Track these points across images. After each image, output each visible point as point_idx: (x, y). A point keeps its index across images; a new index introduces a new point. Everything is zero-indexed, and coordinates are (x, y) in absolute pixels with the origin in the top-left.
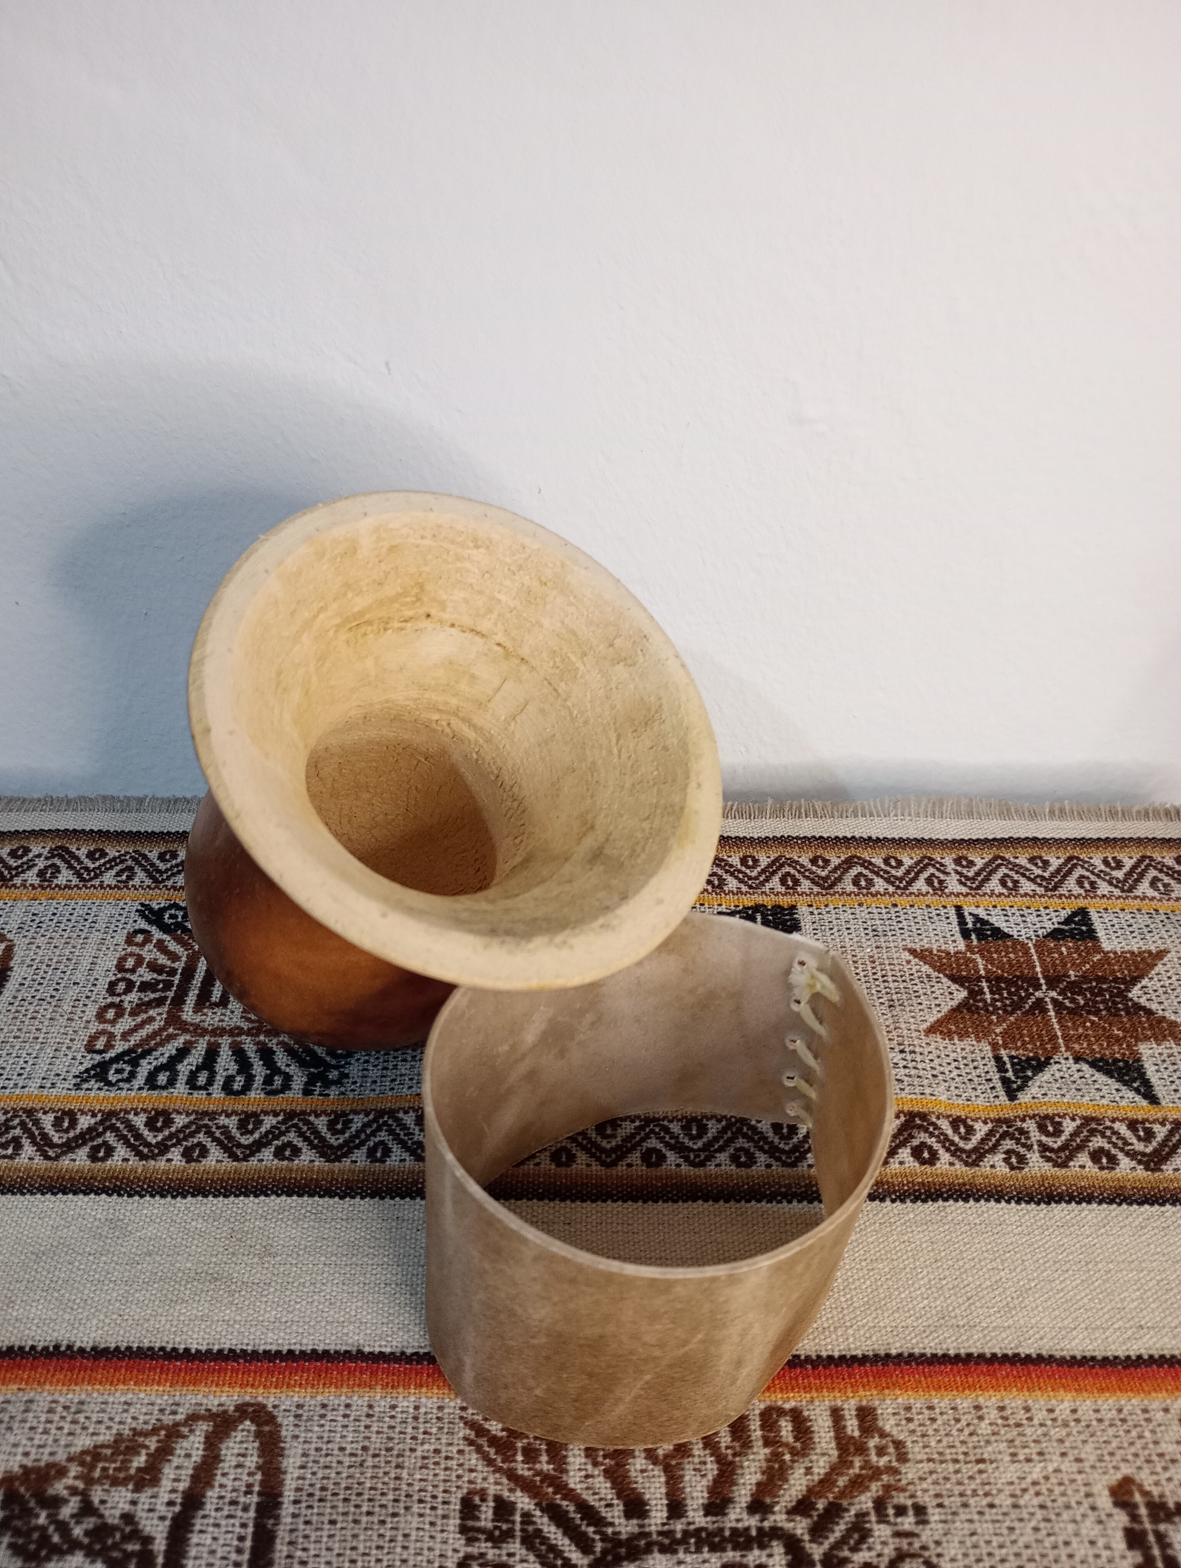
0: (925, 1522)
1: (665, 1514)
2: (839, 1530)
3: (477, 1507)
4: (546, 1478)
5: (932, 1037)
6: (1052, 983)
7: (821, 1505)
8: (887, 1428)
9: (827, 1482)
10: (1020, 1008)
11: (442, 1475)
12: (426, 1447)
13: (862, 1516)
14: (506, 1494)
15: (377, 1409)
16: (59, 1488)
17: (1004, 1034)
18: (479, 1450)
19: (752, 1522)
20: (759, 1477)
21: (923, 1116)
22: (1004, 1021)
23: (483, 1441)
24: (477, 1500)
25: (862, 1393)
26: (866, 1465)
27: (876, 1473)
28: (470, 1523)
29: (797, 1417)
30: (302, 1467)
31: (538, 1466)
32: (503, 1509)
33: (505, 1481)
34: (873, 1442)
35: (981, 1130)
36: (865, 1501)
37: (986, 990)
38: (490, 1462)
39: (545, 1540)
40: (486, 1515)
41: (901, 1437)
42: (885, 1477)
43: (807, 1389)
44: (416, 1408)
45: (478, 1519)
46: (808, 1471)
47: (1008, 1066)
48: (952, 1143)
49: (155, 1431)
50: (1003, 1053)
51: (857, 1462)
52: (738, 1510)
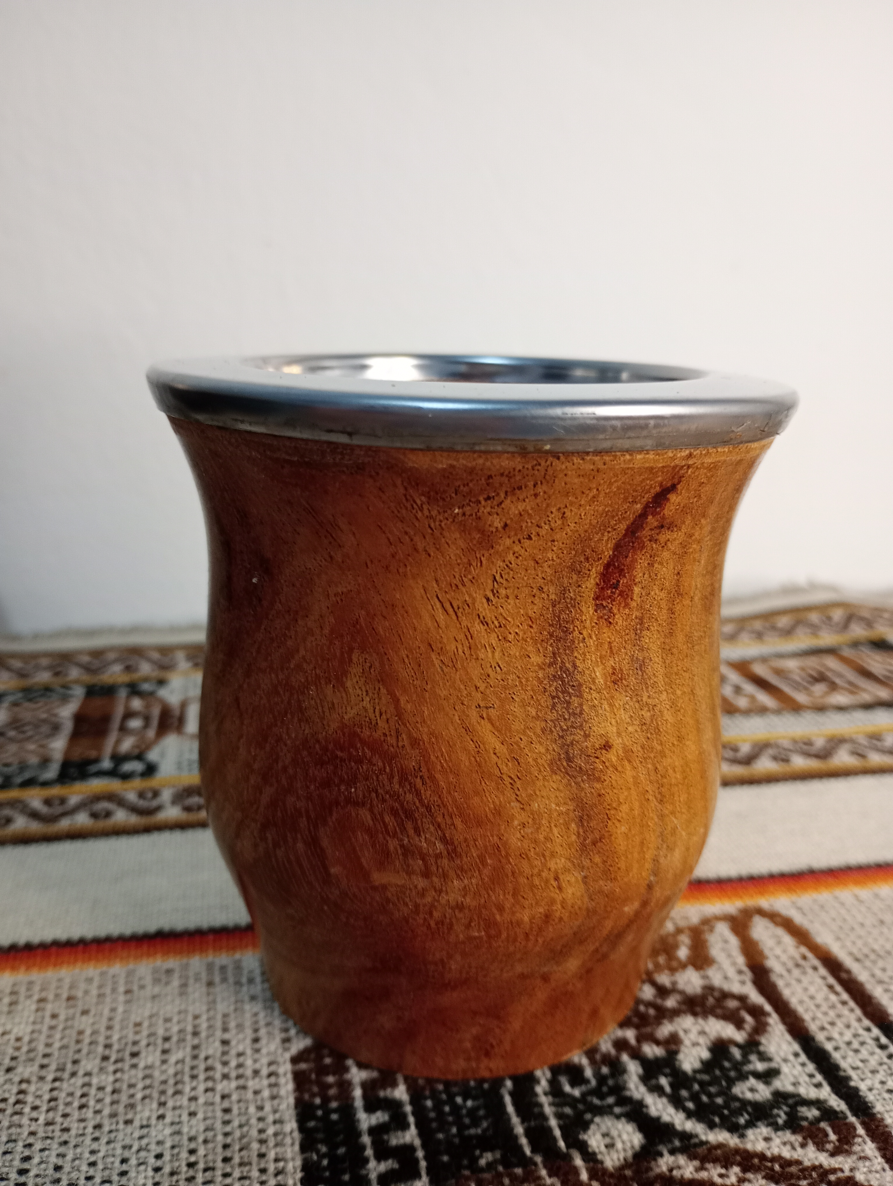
30: (839, 939)
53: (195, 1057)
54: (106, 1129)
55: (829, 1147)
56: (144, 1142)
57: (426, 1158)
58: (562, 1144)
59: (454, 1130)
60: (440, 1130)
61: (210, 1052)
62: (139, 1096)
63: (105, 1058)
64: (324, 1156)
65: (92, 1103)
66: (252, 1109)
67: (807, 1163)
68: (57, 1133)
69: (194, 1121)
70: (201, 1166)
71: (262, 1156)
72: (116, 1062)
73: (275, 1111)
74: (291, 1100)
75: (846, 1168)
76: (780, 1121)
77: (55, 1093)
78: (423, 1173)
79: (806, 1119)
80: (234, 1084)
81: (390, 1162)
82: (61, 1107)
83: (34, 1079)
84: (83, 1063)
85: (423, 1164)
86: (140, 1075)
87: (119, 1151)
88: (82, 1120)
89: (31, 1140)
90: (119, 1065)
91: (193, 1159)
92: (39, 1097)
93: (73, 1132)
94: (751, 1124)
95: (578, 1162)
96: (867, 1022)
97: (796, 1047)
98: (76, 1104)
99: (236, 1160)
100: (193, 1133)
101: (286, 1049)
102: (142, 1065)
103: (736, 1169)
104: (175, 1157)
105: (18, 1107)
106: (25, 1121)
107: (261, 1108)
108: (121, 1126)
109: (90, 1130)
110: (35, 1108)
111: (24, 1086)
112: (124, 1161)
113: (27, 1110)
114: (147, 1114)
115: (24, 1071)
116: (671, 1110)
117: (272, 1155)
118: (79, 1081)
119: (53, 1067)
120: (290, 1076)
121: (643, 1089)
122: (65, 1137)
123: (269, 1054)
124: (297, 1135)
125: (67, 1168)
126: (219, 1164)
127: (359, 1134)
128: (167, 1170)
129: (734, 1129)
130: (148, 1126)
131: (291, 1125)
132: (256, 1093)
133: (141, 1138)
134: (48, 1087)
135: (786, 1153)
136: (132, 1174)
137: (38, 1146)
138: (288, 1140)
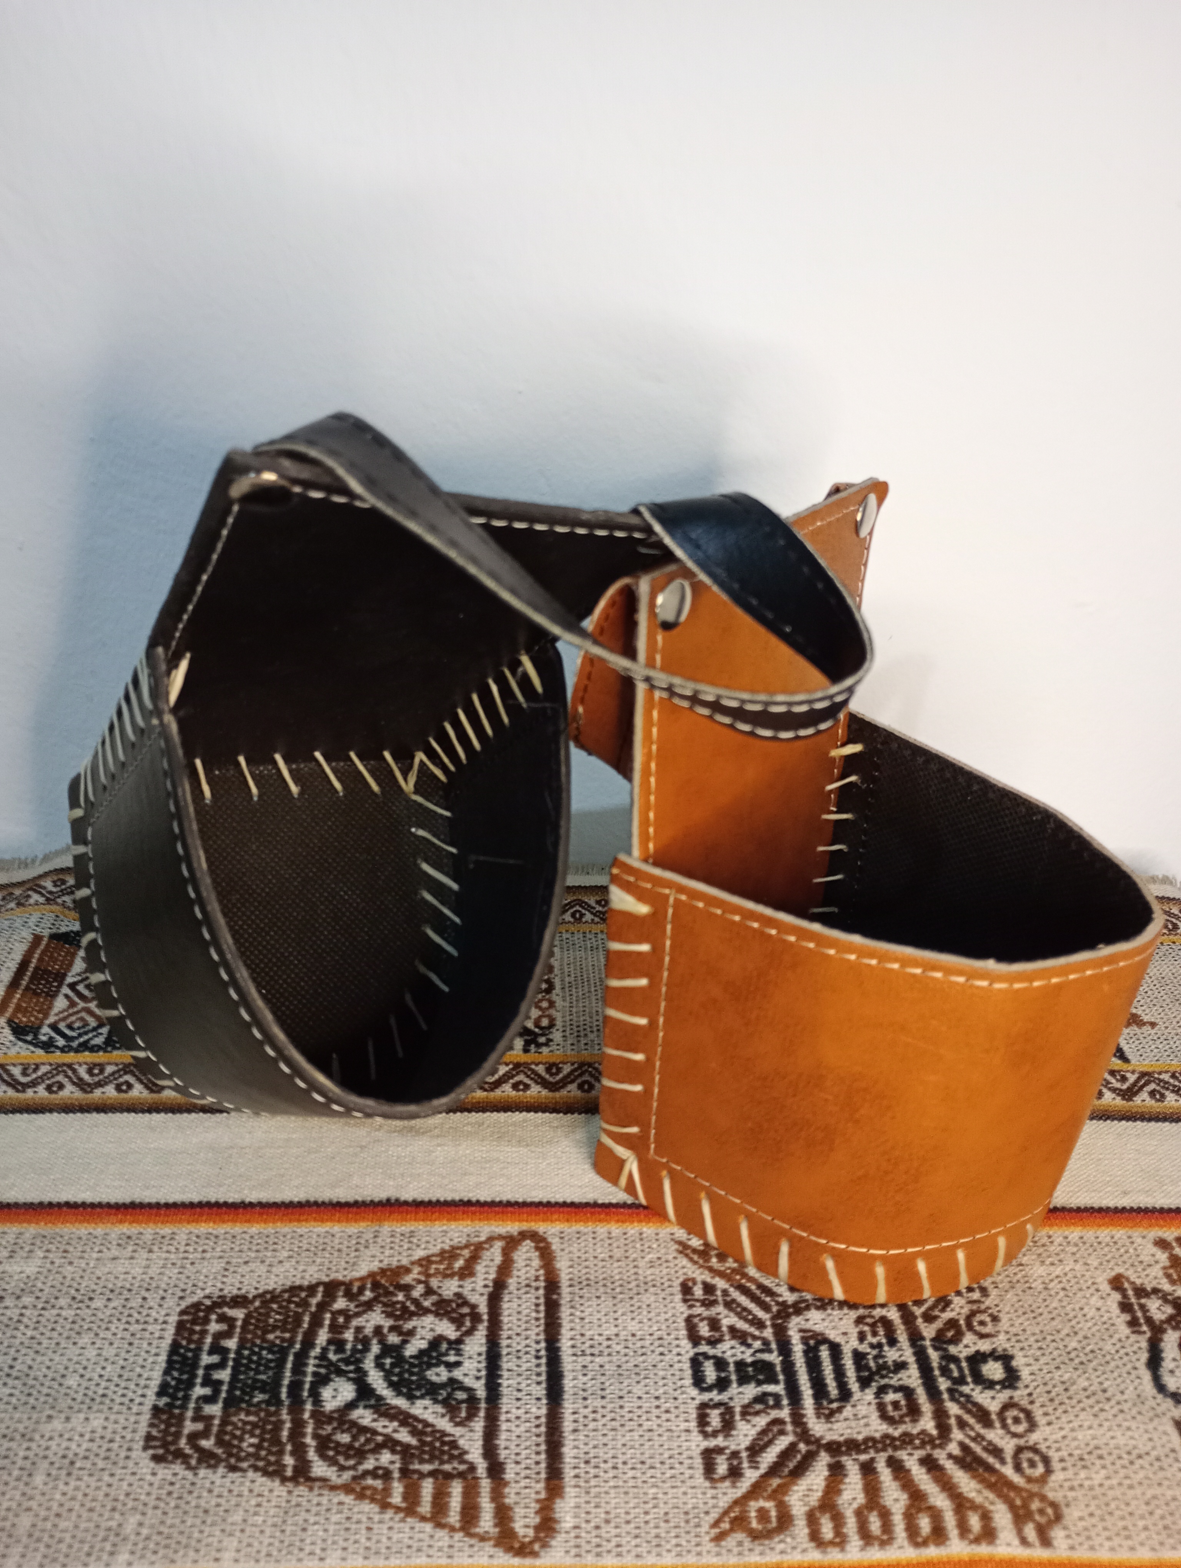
3: (691, 1288)
4: (734, 1270)
11: (665, 1271)
12: (650, 1256)
14: (709, 1280)
15: (613, 1235)
16: (408, 1279)
18: (687, 1255)
23: (688, 1251)
24: (690, 1284)
28: (688, 1297)
30: (571, 1267)
31: (727, 1265)
32: (709, 1289)
33: (707, 1272)
38: (695, 1263)
39: (739, 1305)
40: (698, 1292)
44: (641, 1234)
45: (693, 1295)
49: (466, 1246)
55: (458, 1420)
58: (305, 1394)
67: (438, 1428)
74: (170, 1342)
75: (458, 1434)
76: (440, 1398)
77: (40, 1318)
79: (456, 1399)
80: (140, 1327)
83: (31, 1306)
84: (61, 1300)
85: (223, 1395)
86: (90, 1313)
87: (65, 1362)
90: (80, 1305)
91: (103, 1373)
93: (44, 1345)
94: (422, 1397)
95: (309, 1407)
96: (542, 1337)
97: (484, 1349)
98: (50, 1327)
99: (125, 1376)
100: (108, 1356)
101: (179, 1305)
102: (93, 1306)
103: (396, 1424)
110: (27, 1327)
116: (381, 1381)
120: (174, 1324)
121: (372, 1365)
129: (411, 1398)
131: (163, 1358)
132: (152, 1333)
135: (431, 1419)
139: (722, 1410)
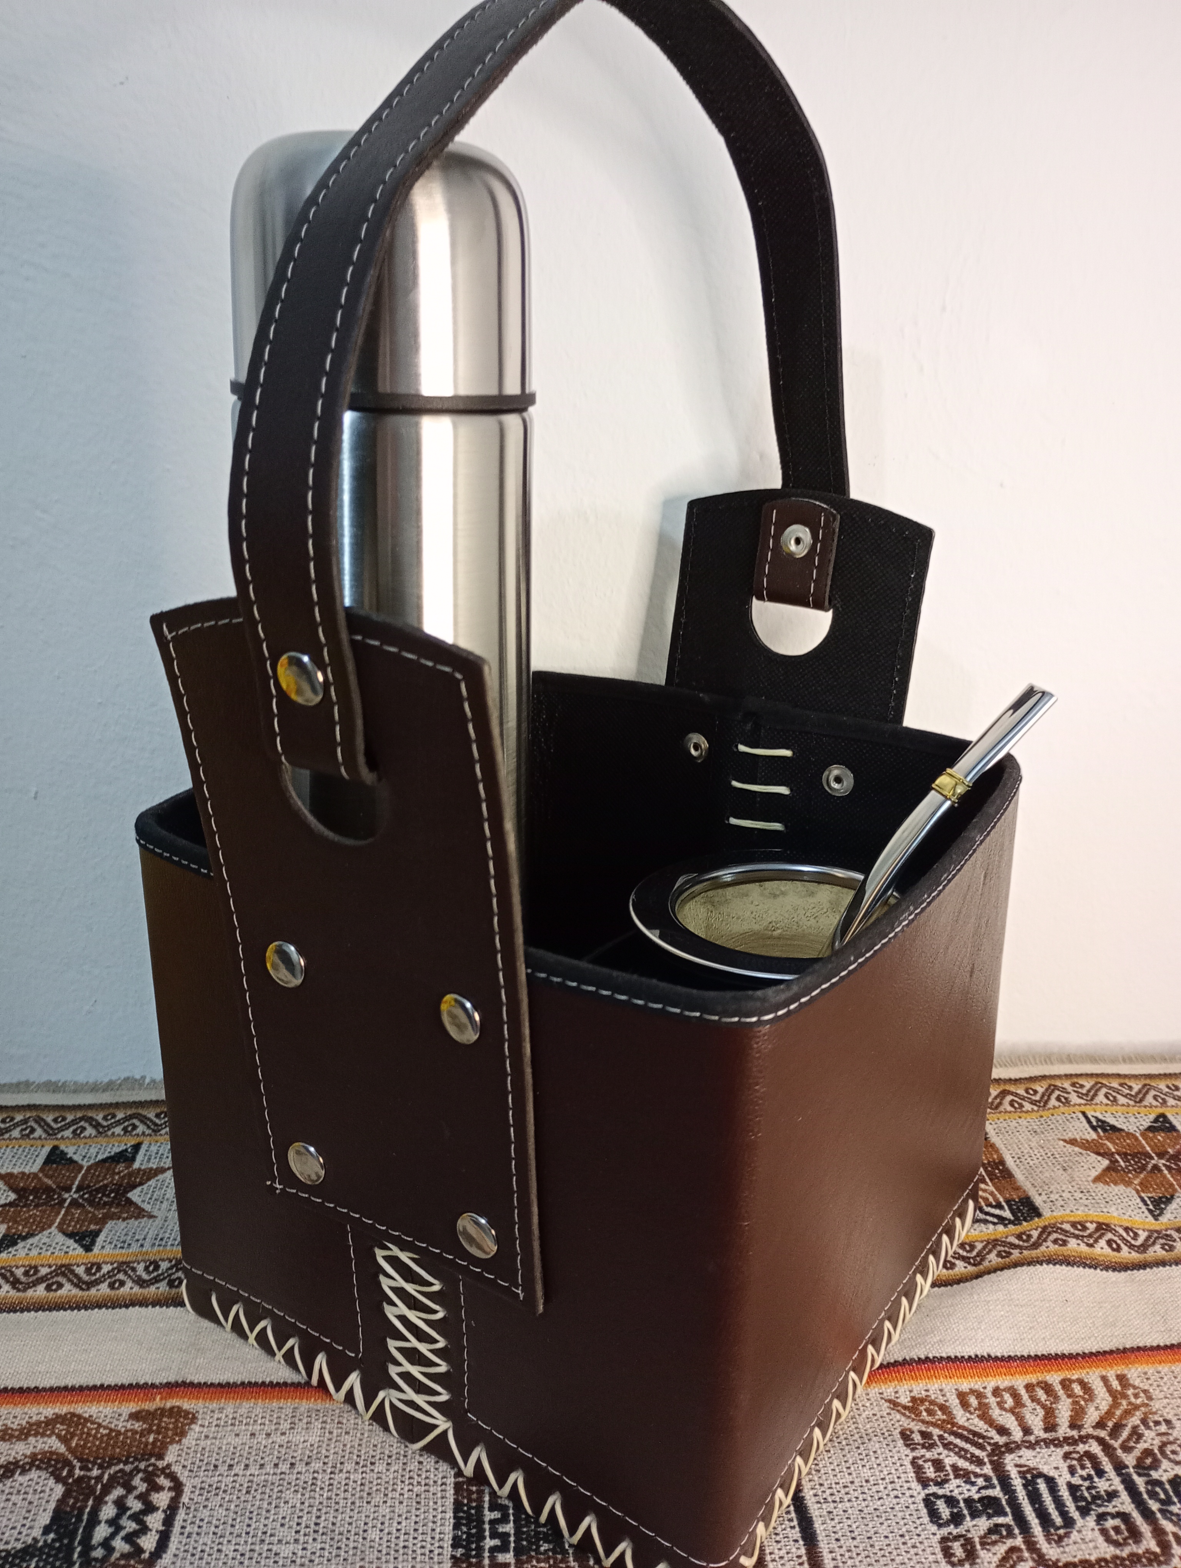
0: (1173, 1428)
1: (1021, 1434)
2: (1125, 1434)
5: (1097, 1185)
6: (1161, 1155)
7: (1110, 1424)
8: (1136, 1384)
9: (1109, 1413)
10: (1145, 1170)
11: (883, 1424)
13: (1135, 1428)
17: (1141, 1184)
19: (1075, 1433)
20: (1069, 1413)
21: (1107, 1225)
22: (1137, 1177)
25: (1116, 1368)
26: (1130, 1403)
27: (1137, 1407)
29: (1081, 1382)
34: (1130, 1392)
35: (1143, 1236)
36: (1135, 1420)
37: (1120, 1160)
41: (1146, 1388)
42: (1143, 1409)
43: (1083, 1368)
46: (1097, 1408)
47: (1149, 1202)
48: (1127, 1241)
50: (1143, 1195)
51: (1124, 1402)
52: (1063, 1428)
53: (404, 1470)
54: (357, 1505)
56: (376, 1514)
57: (515, 1542)
59: (533, 1527)
60: (526, 1526)
61: (412, 1468)
62: (374, 1489)
63: (357, 1463)
64: (465, 1533)
65: (350, 1490)
66: (431, 1504)
68: (333, 1505)
69: (401, 1506)
70: (403, 1531)
71: (433, 1530)
72: (363, 1467)
73: (443, 1506)
74: (452, 1500)
77: (332, 1481)
78: (512, 1549)
81: (497, 1540)
82: (335, 1490)
83: (321, 1471)
84: (346, 1465)
86: (375, 1476)
87: (363, 1518)
88: (346, 1499)
89: (320, 1507)
90: (365, 1469)
91: (399, 1527)
92: (324, 1482)
93: (341, 1505)
98: (342, 1489)
99: (420, 1531)
100: (400, 1513)
102: (376, 1471)
104: (390, 1525)
105: (313, 1487)
106: (317, 1496)
107: (436, 1503)
108: (365, 1504)
109: (349, 1504)
110: (322, 1489)
111: (316, 1475)
112: (366, 1524)
113: (318, 1489)
114: (378, 1499)
115: (316, 1465)
117: (438, 1530)
118: (343, 1475)
119: (330, 1465)
122: (337, 1507)
123: (443, 1471)
124: (452, 1521)
125: (338, 1525)
126: (412, 1532)
127: (484, 1523)
128: (386, 1531)
130: (378, 1506)
131: (450, 1514)
132: (435, 1493)
133: (374, 1512)
134: (328, 1477)
136: (370, 1532)
137: (324, 1510)
138: (447, 1523)
139: (962, 1541)
